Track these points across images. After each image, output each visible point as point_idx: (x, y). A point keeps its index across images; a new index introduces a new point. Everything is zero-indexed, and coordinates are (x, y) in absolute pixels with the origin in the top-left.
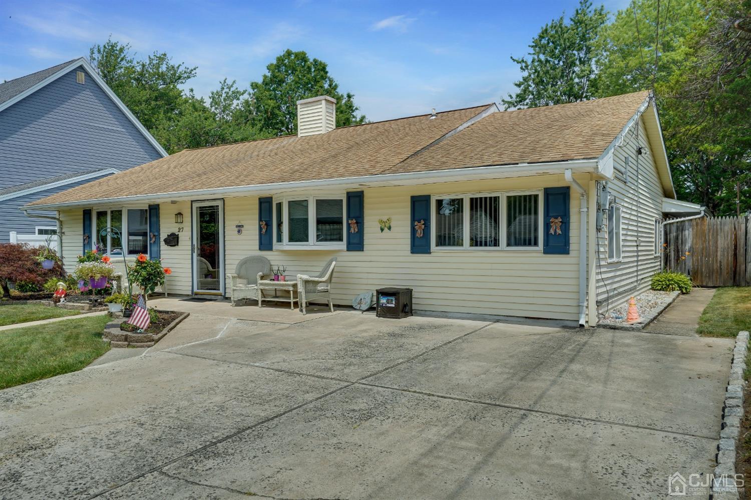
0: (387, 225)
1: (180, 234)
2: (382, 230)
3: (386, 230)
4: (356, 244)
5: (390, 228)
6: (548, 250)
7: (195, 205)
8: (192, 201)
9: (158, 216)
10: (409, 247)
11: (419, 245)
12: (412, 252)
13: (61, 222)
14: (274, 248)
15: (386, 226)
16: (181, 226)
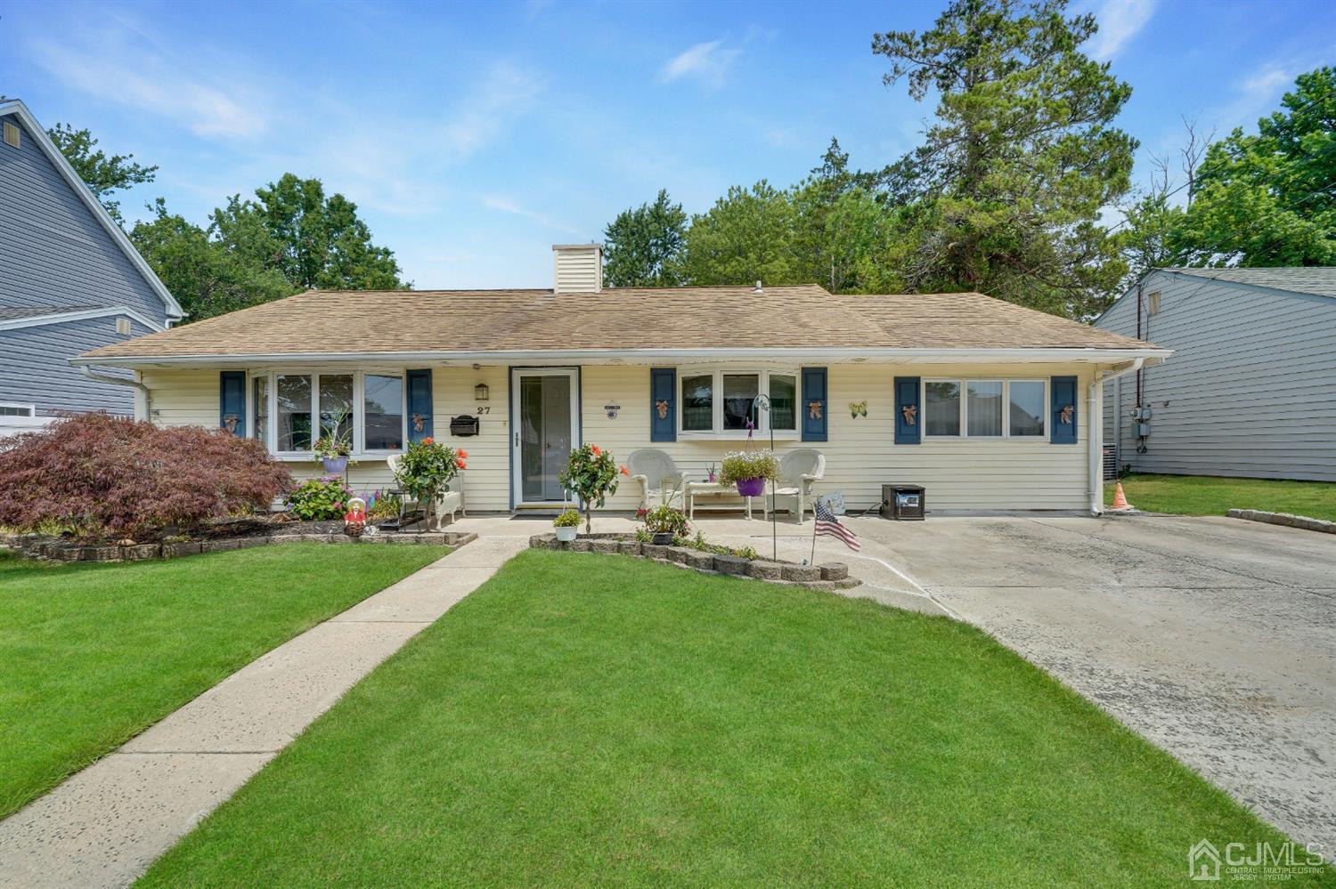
0: (862, 410)
1: (481, 417)
2: (854, 416)
3: (859, 416)
4: (817, 431)
5: (865, 414)
6: (1056, 439)
7: (517, 375)
8: (511, 368)
9: (428, 388)
10: (892, 437)
11: (906, 432)
12: (897, 442)
13: (148, 392)
14: (678, 438)
15: (858, 412)
16: (483, 404)
